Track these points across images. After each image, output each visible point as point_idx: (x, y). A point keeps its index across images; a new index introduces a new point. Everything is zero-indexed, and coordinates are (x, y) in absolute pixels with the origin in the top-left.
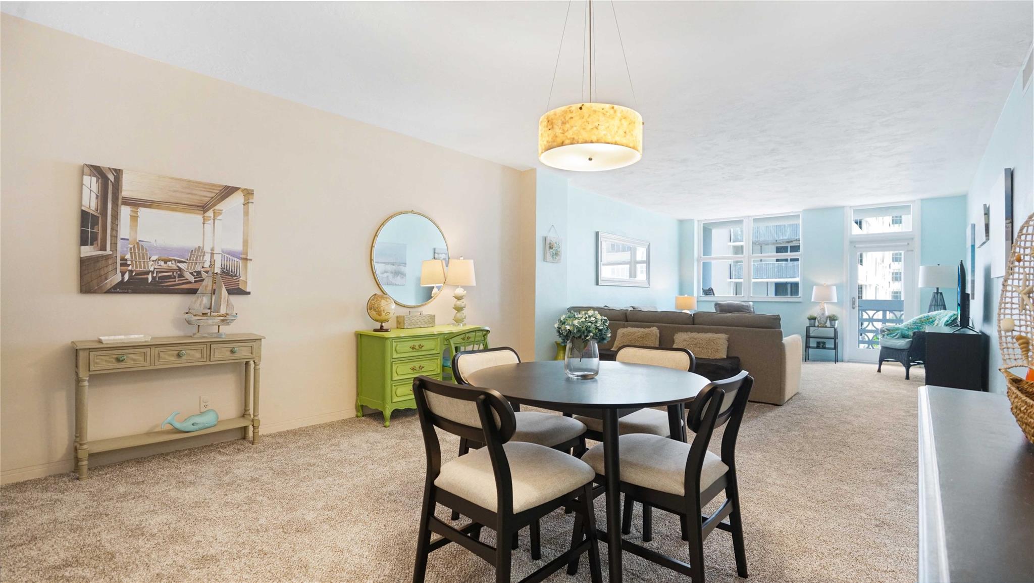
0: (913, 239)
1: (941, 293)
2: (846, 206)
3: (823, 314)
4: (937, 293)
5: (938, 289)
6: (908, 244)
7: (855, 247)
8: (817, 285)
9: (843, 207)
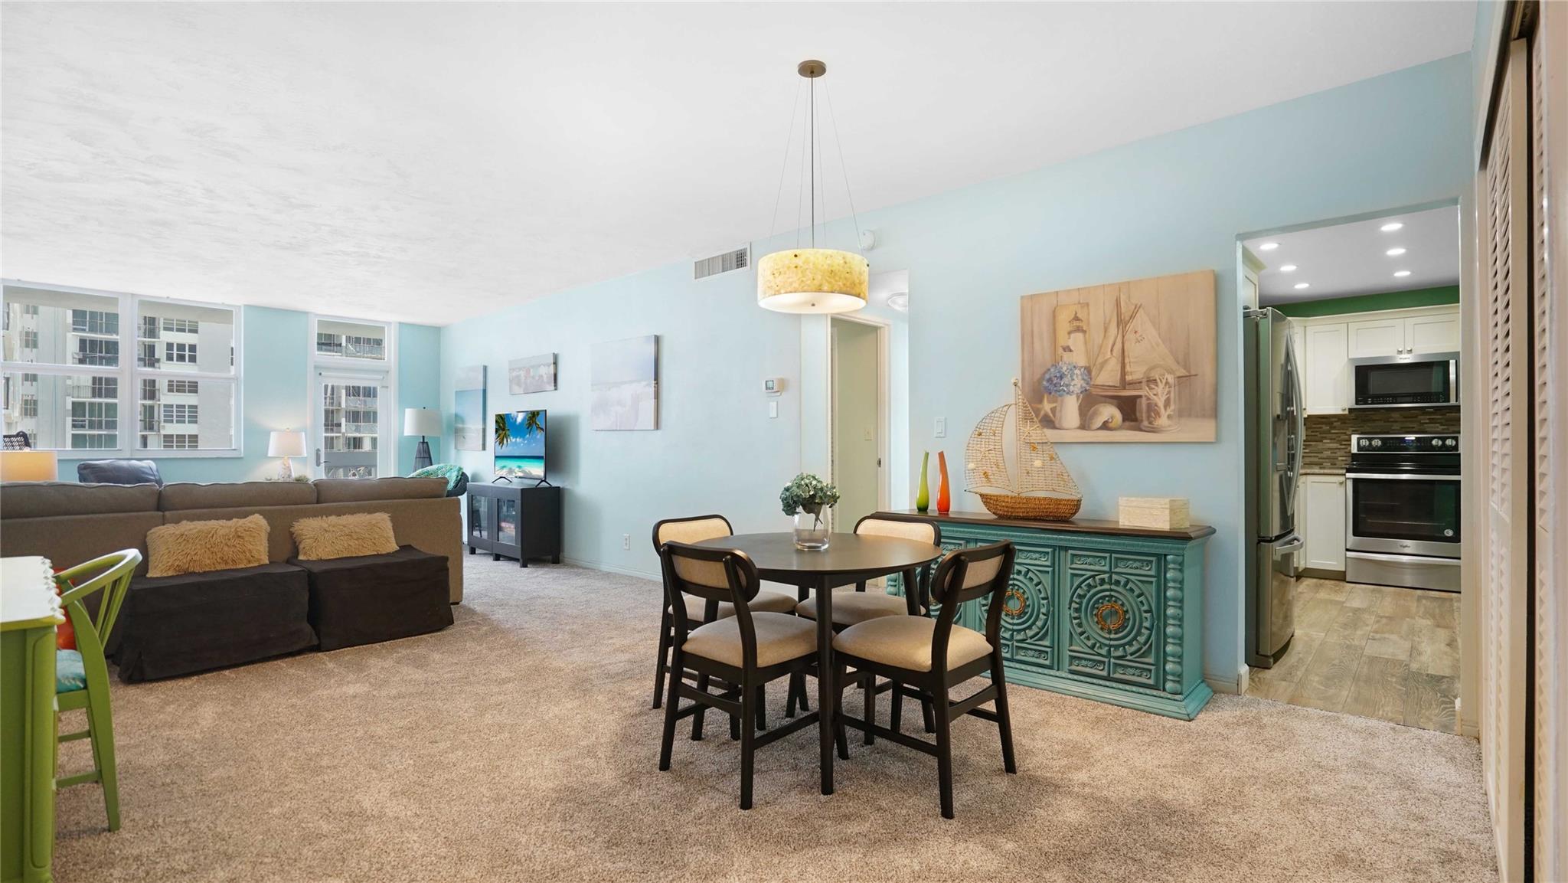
0: (388, 372)
1: (427, 443)
2: (311, 313)
3: (289, 476)
4: (423, 442)
5: (423, 437)
6: (383, 378)
7: (320, 374)
8: (275, 430)
9: (306, 313)
